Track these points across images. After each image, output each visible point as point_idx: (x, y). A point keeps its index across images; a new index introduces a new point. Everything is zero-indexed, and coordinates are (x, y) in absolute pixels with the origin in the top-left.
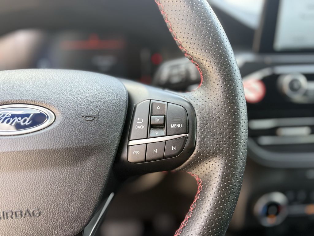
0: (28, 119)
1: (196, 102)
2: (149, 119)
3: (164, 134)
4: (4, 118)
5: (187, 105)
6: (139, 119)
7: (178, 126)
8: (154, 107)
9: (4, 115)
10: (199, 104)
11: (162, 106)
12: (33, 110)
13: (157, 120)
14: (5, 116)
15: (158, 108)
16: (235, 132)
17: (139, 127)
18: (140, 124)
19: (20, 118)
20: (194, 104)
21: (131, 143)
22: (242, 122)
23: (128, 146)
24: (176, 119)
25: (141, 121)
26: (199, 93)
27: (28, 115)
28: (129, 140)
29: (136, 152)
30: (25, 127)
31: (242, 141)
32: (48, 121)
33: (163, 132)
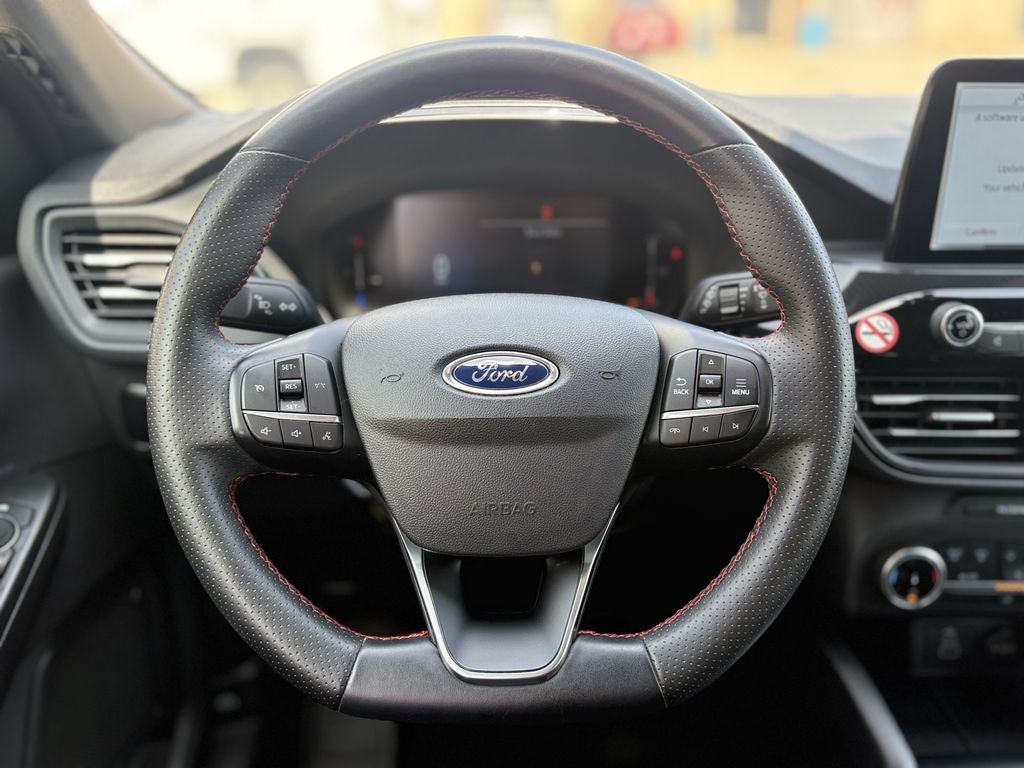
0: (522, 374)
1: (774, 355)
2: (697, 379)
3: (720, 404)
4: (488, 370)
5: (757, 360)
6: (679, 379)
7: (744, 392)
8: (704, 361)
9: (488, 367)
10: (778, 359)
11: (718, 360)
12: (528, 362)
13: (709, 380)
14: (490, 368)
15: (711, 362)
16: (833, 405)
17: (680, 392)
18: (681, 387)
19: (511, 372)
20: (769, 359)
21: (666, 416)
22: (845, 389)
23: (661, 420)
24: (741, 382)
25: (682, 382)
26: (777, 341)
27: (521, 367)
28: (663, 412)
29: (675, 430)
30: (519, 385)
31: (844, 421)
32: (549, 378)
33: (718, 401)
